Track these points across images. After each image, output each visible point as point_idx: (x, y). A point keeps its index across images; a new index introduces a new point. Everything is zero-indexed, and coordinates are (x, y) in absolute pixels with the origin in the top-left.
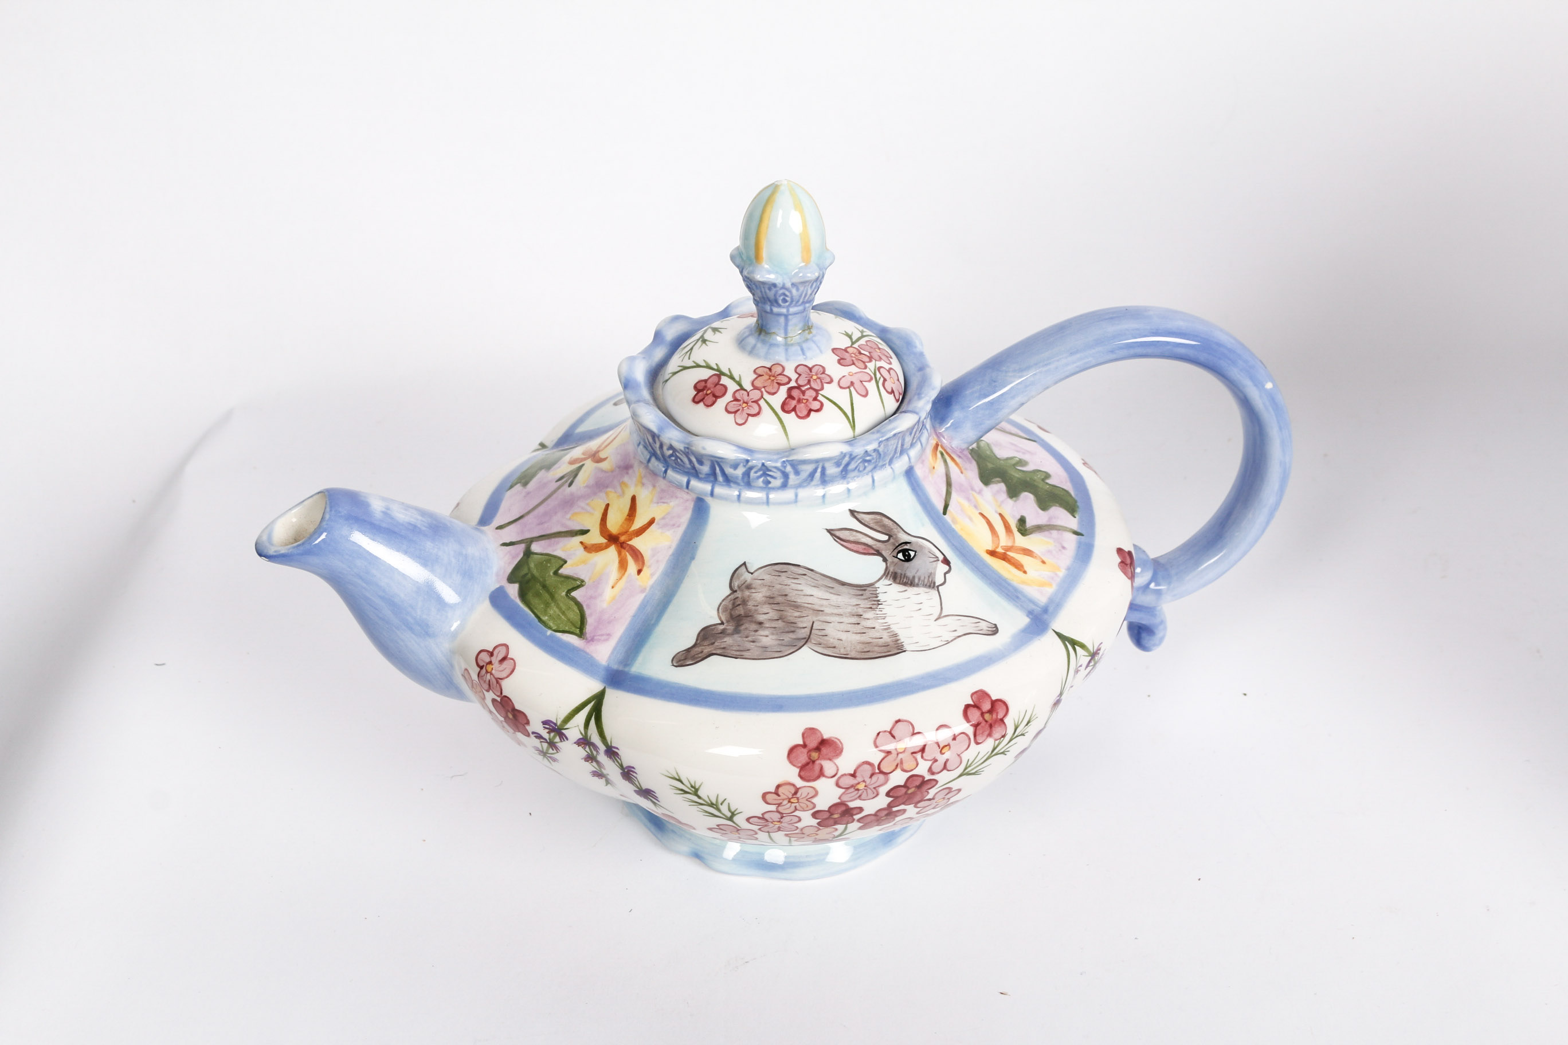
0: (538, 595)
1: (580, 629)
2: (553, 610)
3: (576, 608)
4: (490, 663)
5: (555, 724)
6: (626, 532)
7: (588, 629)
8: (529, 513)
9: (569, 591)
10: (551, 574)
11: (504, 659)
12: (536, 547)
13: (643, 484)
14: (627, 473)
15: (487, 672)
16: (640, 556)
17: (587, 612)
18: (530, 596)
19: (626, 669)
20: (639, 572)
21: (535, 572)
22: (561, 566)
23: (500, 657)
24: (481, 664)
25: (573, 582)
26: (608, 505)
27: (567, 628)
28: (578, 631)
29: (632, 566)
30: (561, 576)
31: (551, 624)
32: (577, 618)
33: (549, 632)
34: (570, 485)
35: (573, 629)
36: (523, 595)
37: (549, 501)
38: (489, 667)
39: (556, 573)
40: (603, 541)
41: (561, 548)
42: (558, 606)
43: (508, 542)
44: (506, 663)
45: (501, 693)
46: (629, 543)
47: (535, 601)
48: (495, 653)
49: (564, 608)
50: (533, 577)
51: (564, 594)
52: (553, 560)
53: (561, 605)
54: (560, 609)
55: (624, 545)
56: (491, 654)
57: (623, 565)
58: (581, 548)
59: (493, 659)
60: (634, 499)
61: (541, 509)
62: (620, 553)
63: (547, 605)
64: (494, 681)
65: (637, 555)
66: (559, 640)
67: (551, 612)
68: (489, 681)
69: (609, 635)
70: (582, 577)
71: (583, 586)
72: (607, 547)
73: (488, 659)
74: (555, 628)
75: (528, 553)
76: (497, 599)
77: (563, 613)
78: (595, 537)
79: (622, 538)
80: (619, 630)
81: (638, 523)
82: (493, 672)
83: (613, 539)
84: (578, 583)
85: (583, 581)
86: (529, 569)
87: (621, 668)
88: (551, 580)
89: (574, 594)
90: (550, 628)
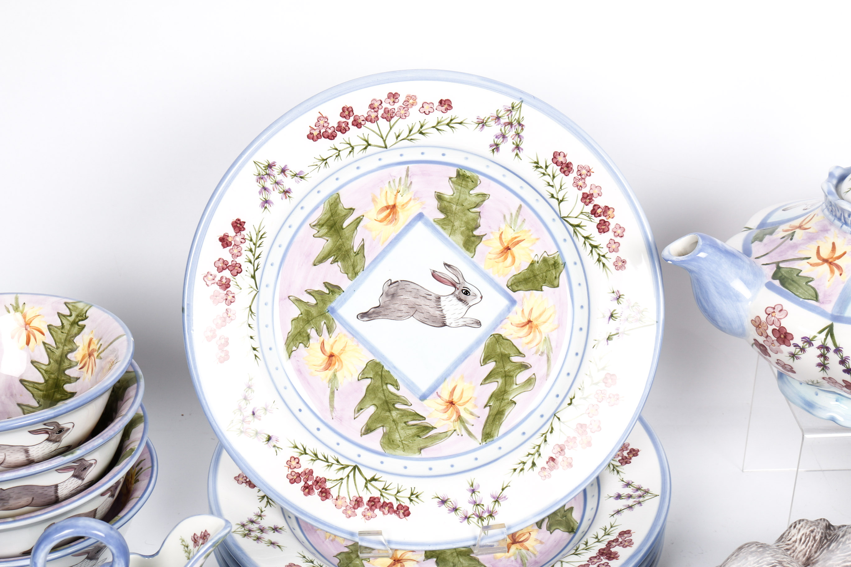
0: (790, 284)
1: (816, 298)
2: (801, 290)
3: (812, 290)
4: (774, 312)
5: (809, 339)
6: (832, 258)
7: (820, 298)
8: (771, 252)
9: (807, 283)
10: (795, 276)
11: (781, 311)
12: (781, 265)
13: (838, 237)
14: (827, 233)
15: (772, 316)
16: (840, 268)
17: (818, 291)
18: (787, 285)
19: (842, 315)
20: (841, 275)
21: (785, 275)
22: (800, 272)
23: (779, 310)
24: (769, 313)
25: (808, 279)
26: (819, 247)
27: (809, 298)
28: (815, 299)
29: (837, 272)
30: (801, 276)
31: (801, 296)
32: (814, 294)
33: (801, 299)
34: (791, 239)
35: (813, 298)
36: (783, 284)
37: (781, 247)
38: (774, 314)
39: (797, 275)
40: (820, 262)
41: (797, 265)
42: (803, 289)
43: (765, 263)
44: (782, 312)
45: (780, 325)
46: (834, 262)
47: (790, 287)
48: (776, 308)
49: (806, 289)
50: (785, 277)
51: (804, 284)
52: (794, 270)
53: (804, 288)
54: (804, 290)
55: (832, 263)
56: (774, 308)
57: (832, 272)
58: (809, 265)
59: (775, 310)
60: (834, 244)
61: (778, 250)
62: (830, 267)
63: (797, 289)
64: (777, 320)
65: (838, 267)
66: (807, 303)
67: (800, 291)
68: (774, 320)
69: (830, 301)
70: (812, 277)
71: (813, 280)
72: (822, 264)
73: (772, 311)
74: (803, 298)
75: (779, 268)
76: (769, 286)
77: (806, 291)
78: (815, 260)
79: (830, 260)
80: (835, 299)
81: (838, 254)
82: (776, 316)
83: (825, 261)
84: (811, 279)
85: (813, 278)
86: (782, 274)
87: (839, 315)
88: (796, 278)
89: (809, 284)
90: (801, 298)
